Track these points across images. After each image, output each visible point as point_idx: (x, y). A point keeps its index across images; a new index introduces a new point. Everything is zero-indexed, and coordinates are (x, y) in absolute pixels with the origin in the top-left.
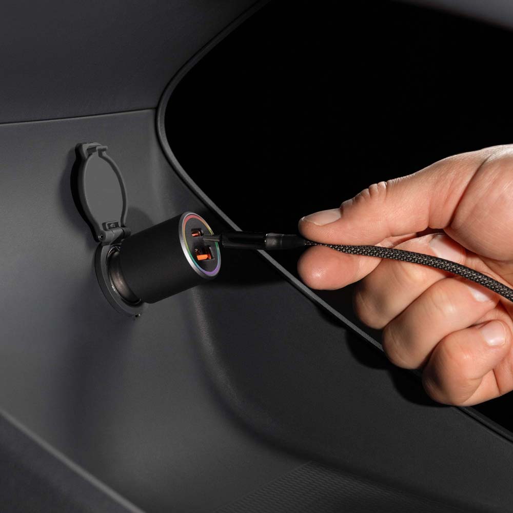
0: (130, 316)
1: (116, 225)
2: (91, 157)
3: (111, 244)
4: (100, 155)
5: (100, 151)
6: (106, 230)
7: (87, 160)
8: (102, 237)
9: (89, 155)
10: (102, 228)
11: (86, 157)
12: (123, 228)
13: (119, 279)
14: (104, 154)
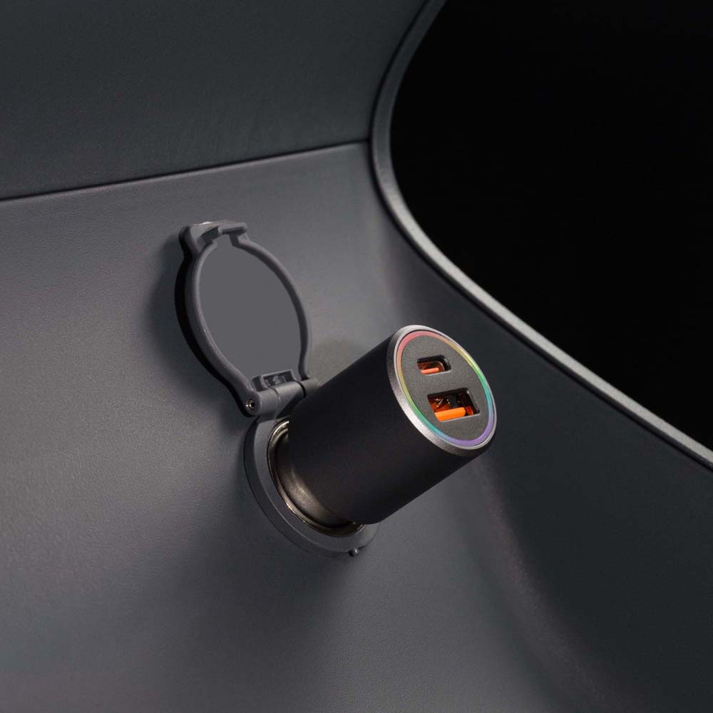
0: (336, 555)
1: (288, 378)
2: (210, 249)
3: (278, 417)
4: (235, 243)
5: (234, 234)
6: (260, 389)
7: (201, 254)
8: (253, 405)
9: (208, 244)
10: (251, 388)
11: (199, 248)
12: (303, 383)
13: (297, 484)
14: (243, 239)
